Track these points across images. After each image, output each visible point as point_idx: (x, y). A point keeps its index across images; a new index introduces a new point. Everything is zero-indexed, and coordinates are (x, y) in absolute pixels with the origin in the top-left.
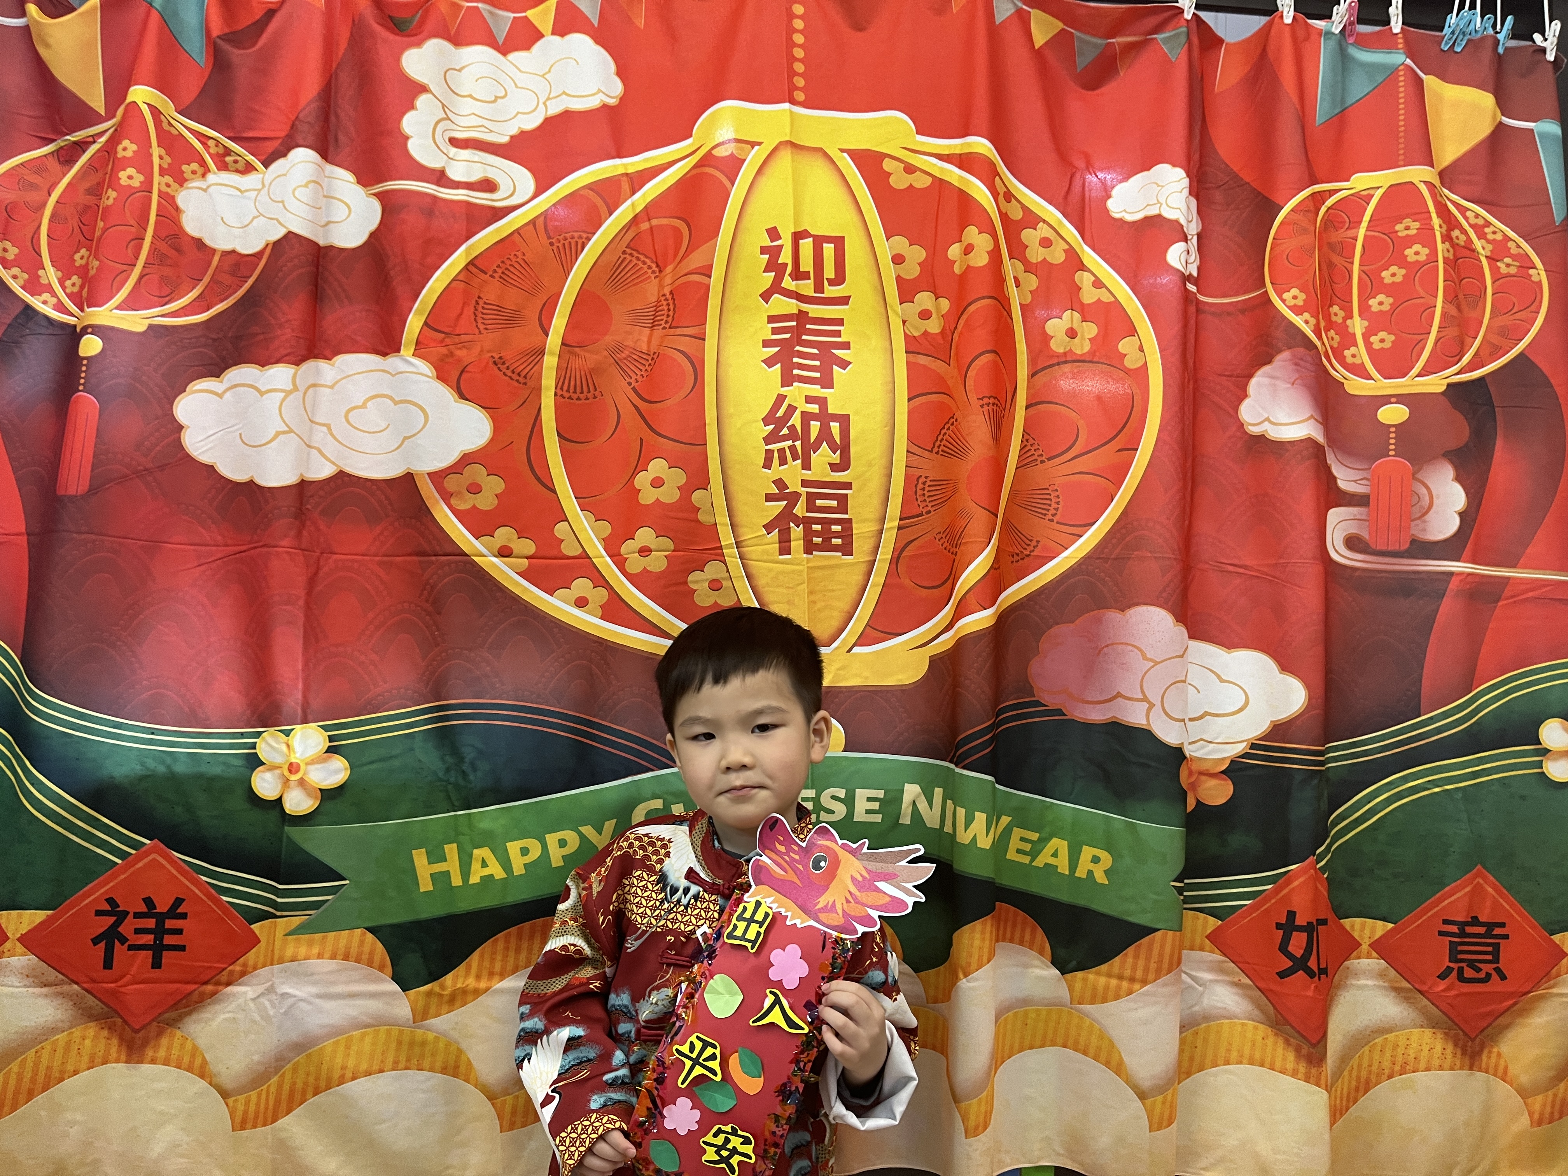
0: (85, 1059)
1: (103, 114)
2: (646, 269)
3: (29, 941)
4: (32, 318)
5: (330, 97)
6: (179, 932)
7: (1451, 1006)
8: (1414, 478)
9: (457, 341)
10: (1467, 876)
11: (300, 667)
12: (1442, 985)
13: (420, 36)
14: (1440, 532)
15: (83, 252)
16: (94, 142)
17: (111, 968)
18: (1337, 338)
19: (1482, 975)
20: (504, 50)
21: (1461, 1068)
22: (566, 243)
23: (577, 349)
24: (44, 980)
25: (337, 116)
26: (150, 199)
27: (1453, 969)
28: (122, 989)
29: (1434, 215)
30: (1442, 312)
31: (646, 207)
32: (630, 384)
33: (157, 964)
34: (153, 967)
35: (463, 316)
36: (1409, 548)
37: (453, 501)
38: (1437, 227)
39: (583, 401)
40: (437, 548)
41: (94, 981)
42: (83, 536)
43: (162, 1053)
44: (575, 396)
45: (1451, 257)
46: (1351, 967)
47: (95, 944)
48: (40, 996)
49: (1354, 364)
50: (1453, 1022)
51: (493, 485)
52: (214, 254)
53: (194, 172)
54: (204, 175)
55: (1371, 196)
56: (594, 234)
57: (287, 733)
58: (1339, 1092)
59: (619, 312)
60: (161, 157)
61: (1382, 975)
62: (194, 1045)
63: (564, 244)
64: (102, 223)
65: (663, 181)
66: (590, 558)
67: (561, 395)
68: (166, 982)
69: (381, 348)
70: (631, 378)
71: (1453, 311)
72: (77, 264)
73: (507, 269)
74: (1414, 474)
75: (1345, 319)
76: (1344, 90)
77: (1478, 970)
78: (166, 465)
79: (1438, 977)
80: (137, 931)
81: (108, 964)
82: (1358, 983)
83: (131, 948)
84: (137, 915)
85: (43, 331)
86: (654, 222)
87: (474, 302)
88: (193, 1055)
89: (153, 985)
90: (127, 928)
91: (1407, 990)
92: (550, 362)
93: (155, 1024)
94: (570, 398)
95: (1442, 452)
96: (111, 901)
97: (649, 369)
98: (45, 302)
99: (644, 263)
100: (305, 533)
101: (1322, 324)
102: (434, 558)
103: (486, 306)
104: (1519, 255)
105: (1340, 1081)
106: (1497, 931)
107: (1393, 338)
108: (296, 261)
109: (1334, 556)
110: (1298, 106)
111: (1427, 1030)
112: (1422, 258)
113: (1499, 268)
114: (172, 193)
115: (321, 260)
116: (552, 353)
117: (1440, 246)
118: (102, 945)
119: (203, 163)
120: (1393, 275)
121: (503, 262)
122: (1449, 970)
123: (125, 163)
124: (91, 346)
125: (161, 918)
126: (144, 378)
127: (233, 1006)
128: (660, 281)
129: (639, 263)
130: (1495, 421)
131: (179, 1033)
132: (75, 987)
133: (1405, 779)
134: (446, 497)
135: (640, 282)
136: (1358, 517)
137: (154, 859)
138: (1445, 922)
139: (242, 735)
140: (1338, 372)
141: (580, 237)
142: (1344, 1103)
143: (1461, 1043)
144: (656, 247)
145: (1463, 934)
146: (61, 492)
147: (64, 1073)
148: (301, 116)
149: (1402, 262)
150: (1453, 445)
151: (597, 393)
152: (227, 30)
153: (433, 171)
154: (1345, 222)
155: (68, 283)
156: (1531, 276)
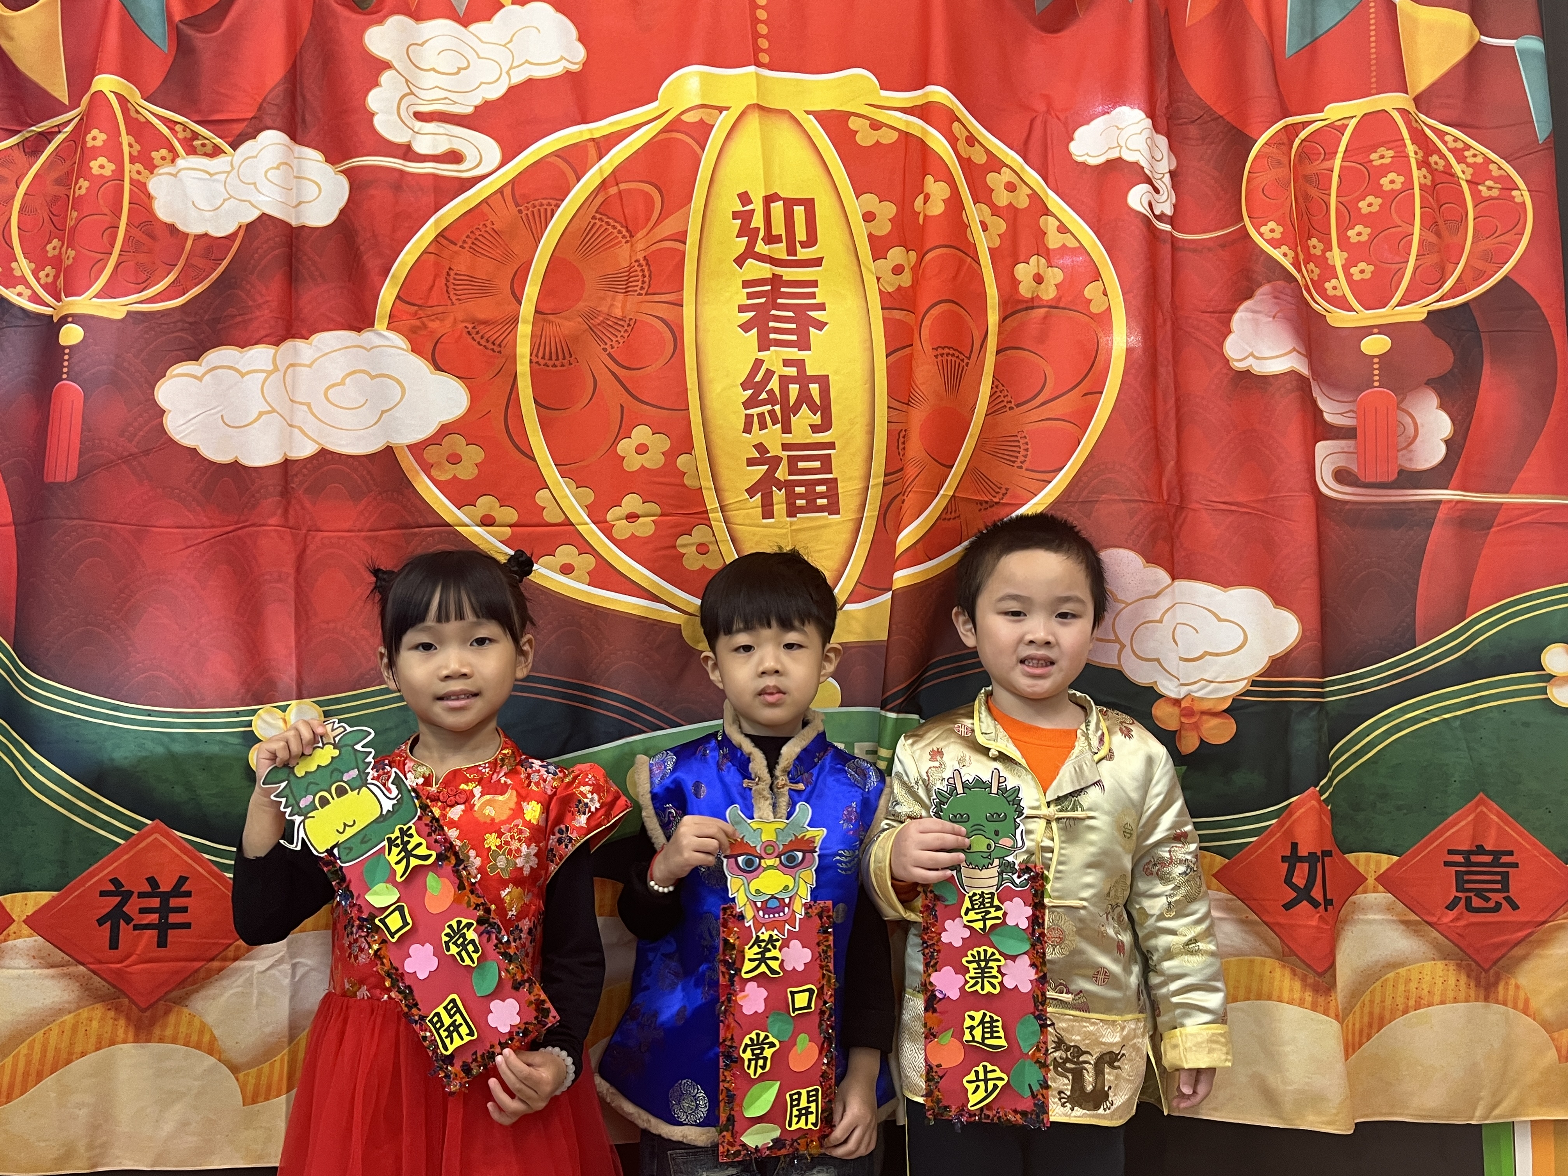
0: (93, 1040)
1: (67, 103)
2: (616, 234)
3: (34, 922)
4: (8, 311)
5: (295, 78)
6: (184, 910)
7: (1459, 935)
8: (1399, 408)
9: (430, 313)
10: (1469, 804)
11: (293, 644)
12: (1452, 915)
13: (381, 14)
14: (1426, 461)
15: (55, 242)
16: (60, 132)
17: (117, 948)
18: (1317, 271)
19: (1491, 904)
20: (465, 22)
21: (1477, 1000)
22: (535, 210)
23: (551, 317)
24: (50, 960)
25: (304, 98)
26: (122, 188)
27: (1461, 898)
28: (128, 969)
29: (1408, 142)
30: (1420, 239)
31: (613, 172)
32: (605, 350)
33: (162, 943)
34: (158, 947)
35: (435, 288)
36: (1397, 479)
37: (433, 472)
38: (1412, 154)
39: (559, 368)
40: (421, 521)
41: (101, 962)
42: (75, 522)
43: (169, 1032)
44: (550, 363)
45: (1429, 183)
46: (1357, 902)
47: (100, 925)
48: (47, 977)
49: (1335, 296)
50: (1465, 953)
51: (473, 455)
52: (186, 239)
53: (163, 158)
54: (173, 161)
55: (1345, 126)
56: (563, 200)
57: (284, 709)
58: (1350, 1027)
59: (591, 278)
60: (130, 145)
61: (1389, 909)
62: (202, 1022)
63: (533, 212)
64: (75, 214)
65: (630, 144)
66: (573, 525)
67: (537, 363)
68: (172, 960)
69: (356, 324)
70: (606, 344)
71: (1433, 238)
72: (50, 255)
73: (476, 239)
74: (1398, 404)
75: (1324, 252)
76: (1314, 19)
77: (1488, 900)
78: (151, 449)
79: (1446, 908)
80: (143, 911)
81: (114, 944)
82: (1366, 917)
83: (136, 927)
84: (141, 895)
85: (20, 322)
86: (623, 186)
87: (445, 273)
88: (201, 1032)
89: (159, 964)
90: (131, 908)
91: (1416, 923)
92: (524, 330)
93: (162, 1002)
94: (546, 365)
95: (1425, 381)
96: (115, 881)
97: (626, 335)
98: (20, 295)
99: (614, 227)
100: (291, 512)
101: (1301, 257)
102: (417, 530)
103: (457, 277)
104: (1501, 176)
105: (1351, 1015)
106: (1505, 859)
107: (1372, 268)
108: (271, 243)
109: (1323, 489)
110: (1267, 38)
111: (1439, 963)
112: (1397, 186)
113: (1480, 191)
114: (143, 180)
115: (294, 240)
116: (525, 322)
117: (1415, 173)
118: (108, 924)
119: (171, 149)
120: (1370, 205)
121: (472, 232)
122: (1457, 900)
123: (95, 153)
124: (72, 335)
125: (165, 897)
126: (125, 364)
127: (240, 981)
128: (632, 246)
129: (609, 227)
130: (1481, 346)
131: (186, 1011)
132: (81, 968)
133: (1404, 711)
134: (427, 468)
135: (609, 248)
136: (1346, 450)
137: (156, 838)
138: (1450, 852)
139: (238, 714)
140: (1320, 305)
141: (549, 204)
142: (1357, 1040)
143: (1474, 974)
144: (626, 212)
145: (1468, 863)
146: (49, 479)
147: (72, 1054)
148: (268, 99)
149: (1378, 191)
150: (1435, 373)
151: (572, 359)
152: (189, 15)
153: (399, 145)
154: (1320, 153)
155: (42, 274)
156: (1514, 197)
